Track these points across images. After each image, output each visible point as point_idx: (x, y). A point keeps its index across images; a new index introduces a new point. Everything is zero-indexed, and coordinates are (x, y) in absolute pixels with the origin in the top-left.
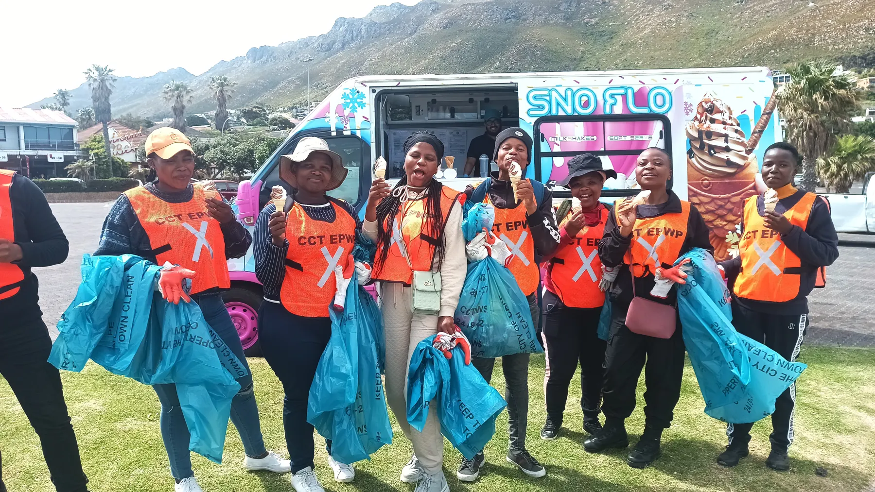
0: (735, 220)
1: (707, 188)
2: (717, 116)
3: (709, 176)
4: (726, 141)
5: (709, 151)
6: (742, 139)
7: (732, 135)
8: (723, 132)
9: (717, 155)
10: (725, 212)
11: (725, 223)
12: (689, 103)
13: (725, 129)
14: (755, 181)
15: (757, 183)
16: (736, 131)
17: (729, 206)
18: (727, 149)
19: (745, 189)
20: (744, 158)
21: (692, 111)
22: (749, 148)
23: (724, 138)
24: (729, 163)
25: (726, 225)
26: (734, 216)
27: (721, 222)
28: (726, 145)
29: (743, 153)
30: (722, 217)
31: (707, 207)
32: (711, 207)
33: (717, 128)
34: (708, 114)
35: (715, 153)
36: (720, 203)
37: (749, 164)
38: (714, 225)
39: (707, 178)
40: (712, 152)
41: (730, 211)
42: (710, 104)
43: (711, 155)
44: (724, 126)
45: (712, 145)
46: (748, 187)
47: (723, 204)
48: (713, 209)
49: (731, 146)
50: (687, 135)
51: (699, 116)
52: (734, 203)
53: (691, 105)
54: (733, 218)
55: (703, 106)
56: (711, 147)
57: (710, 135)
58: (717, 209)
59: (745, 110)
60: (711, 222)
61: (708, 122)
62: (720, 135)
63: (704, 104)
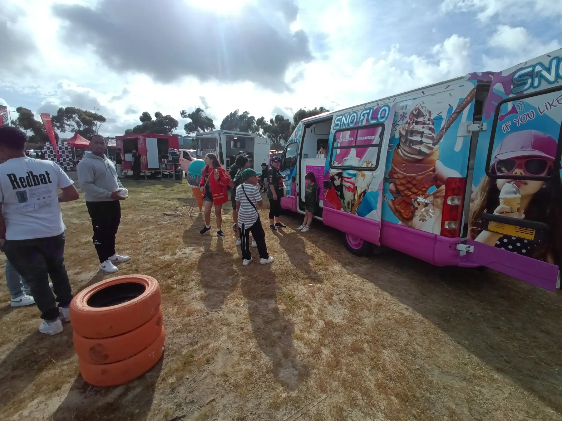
0: (417, 193)
1: (403, 168)
2: (421, 119)
3: (406, 160)
4: (422, 137)
5: (410, 145)
6: (433, 134)
7: (427, 132)
8: (421, 130)
9: (414, 147)
10: (411, 186)
11: (411, 193)
12: (405, 113)
13: (423, 128)
14: (435, 166)
15: (436, 167)
16: (430, 129)
17: (414, 182)
18: (421, 143)
19: (427, 171)
20: (431, 148)
21: (406, 117)
22: (436, 141)
23: (420, 135)
24: (420, 152)
25: (411, 195)
26: (416, 189)
27: (408, 192)
28: (421, 139)
29: (431, 145)
30: (409, 189)
31: (402, 181)
32: (403, 182)
33: (419, 128)
34: (415, 119)
35: (413, 146)
36: (409, 179)
37: (433, 152)
38: (404, 194)
39: (405, 162)
40: (411, 145)
41: (415, 185)
42: (418, 111)
43: (410, 147)
44: (423, 126)
45: (412, 140)
46: (429, 170)
47: (411, 180)
48: (404, 183)
49: (424, 140)
50: (399, 134)
51: (409, 121)
52: (417, 181)
53: (406, 114)
54: (416, 191)
55: (413, 113)
56: (412, 141)
57: (412, 132)
58: (407, 183)
59: (441, 112)
60: (403, 191)
61: (414, 124)
62: (419, 132)
63: (414, 112)
